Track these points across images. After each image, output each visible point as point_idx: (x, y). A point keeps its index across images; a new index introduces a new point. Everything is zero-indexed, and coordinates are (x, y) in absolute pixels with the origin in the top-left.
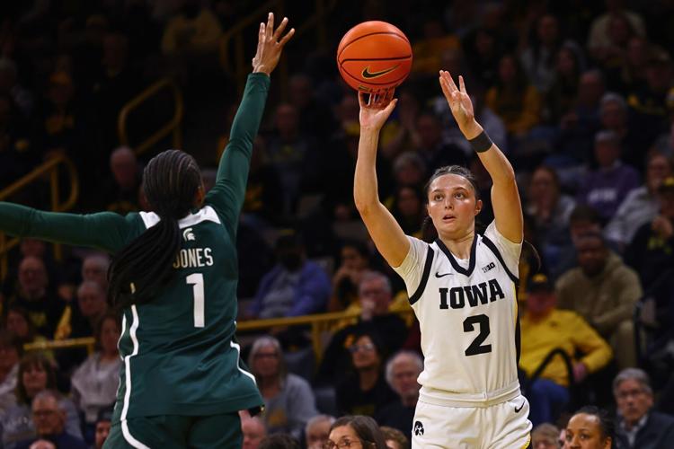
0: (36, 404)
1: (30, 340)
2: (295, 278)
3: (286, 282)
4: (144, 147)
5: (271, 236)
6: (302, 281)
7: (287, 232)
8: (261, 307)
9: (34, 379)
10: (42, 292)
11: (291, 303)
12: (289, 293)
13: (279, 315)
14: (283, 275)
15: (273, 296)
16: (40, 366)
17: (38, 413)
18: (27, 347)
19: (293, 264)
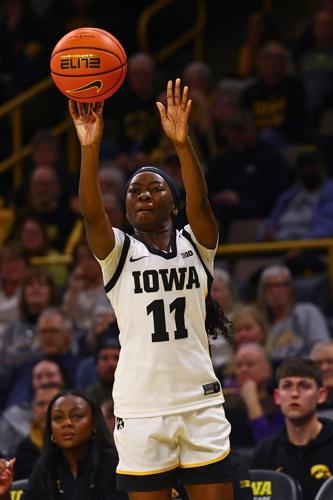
0: (43, 322)
1: (42, 253)
2: (314, 198)
3: (305, 203)
4: (167, 52)
5: (291, 153)
6: (322, 203)
7: (308, 149)
8: (278, 227)
9: (37, 293)
10: (53, 205)
11: (309, 225)
12: (307, 214)
13: (297, 237)
14: (302, 195)
15: (290, 216)
16: (43, 279)
17: (44, 331)
18: (36, 261)
19: (312, 184)
